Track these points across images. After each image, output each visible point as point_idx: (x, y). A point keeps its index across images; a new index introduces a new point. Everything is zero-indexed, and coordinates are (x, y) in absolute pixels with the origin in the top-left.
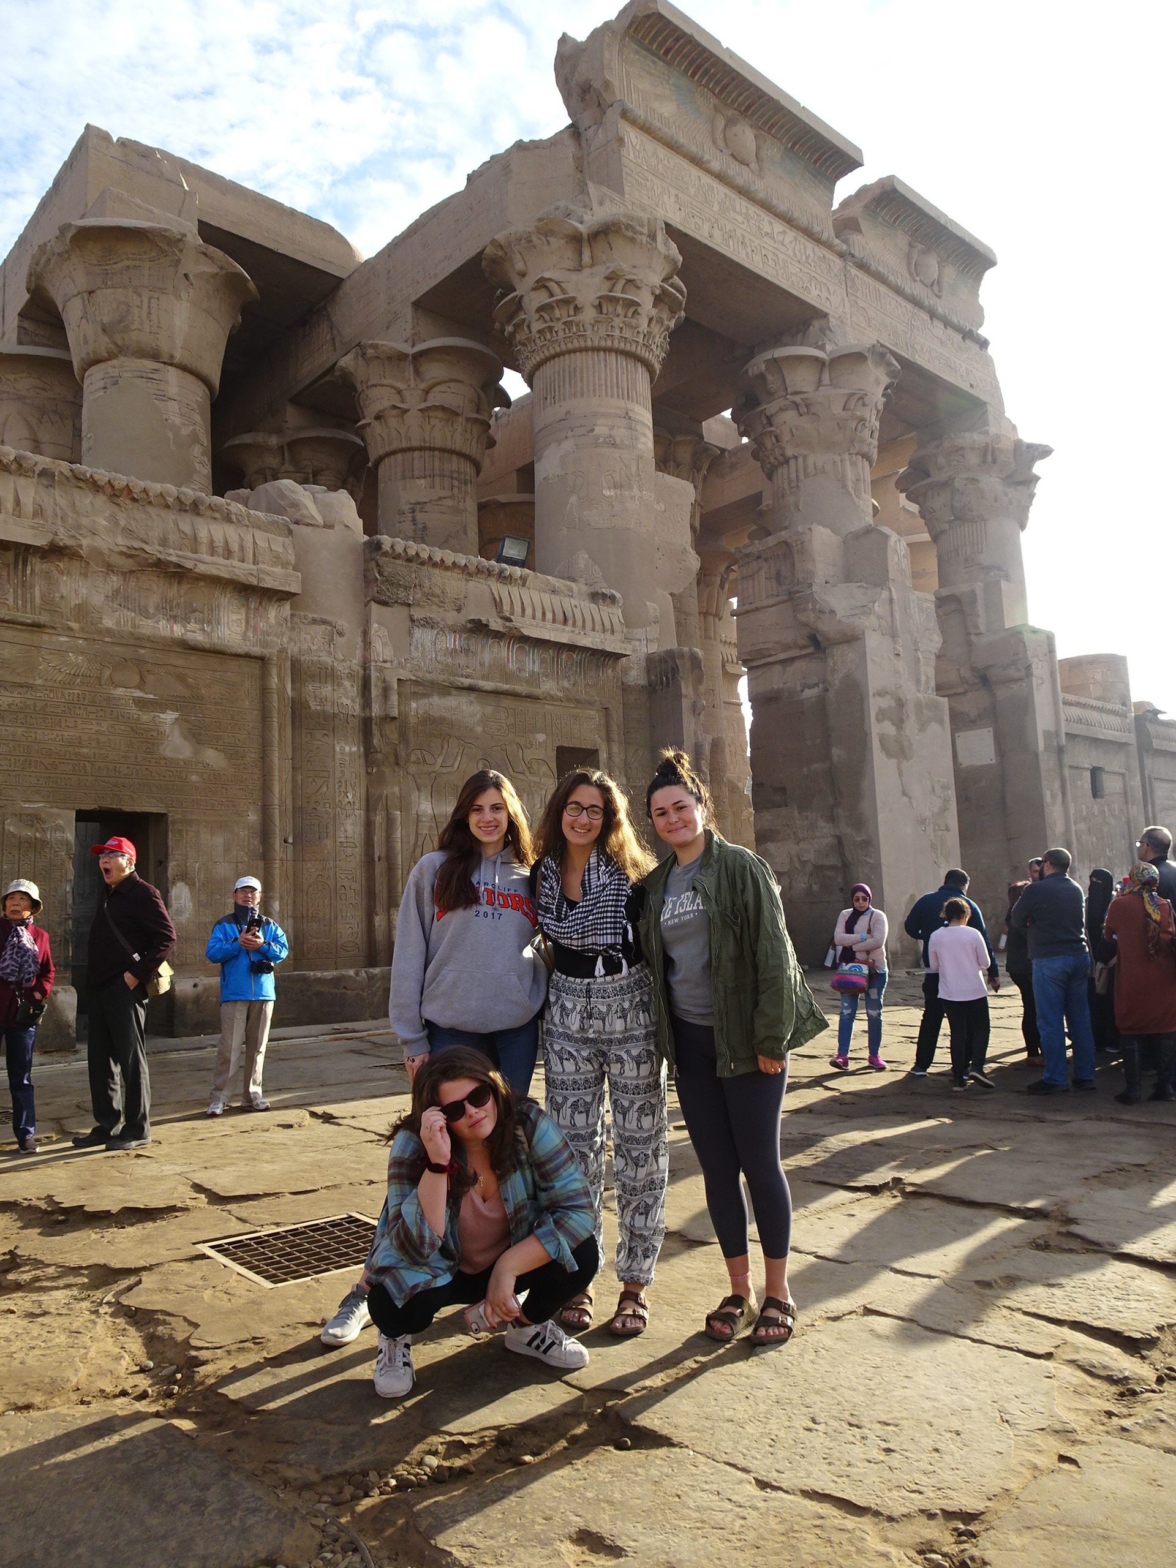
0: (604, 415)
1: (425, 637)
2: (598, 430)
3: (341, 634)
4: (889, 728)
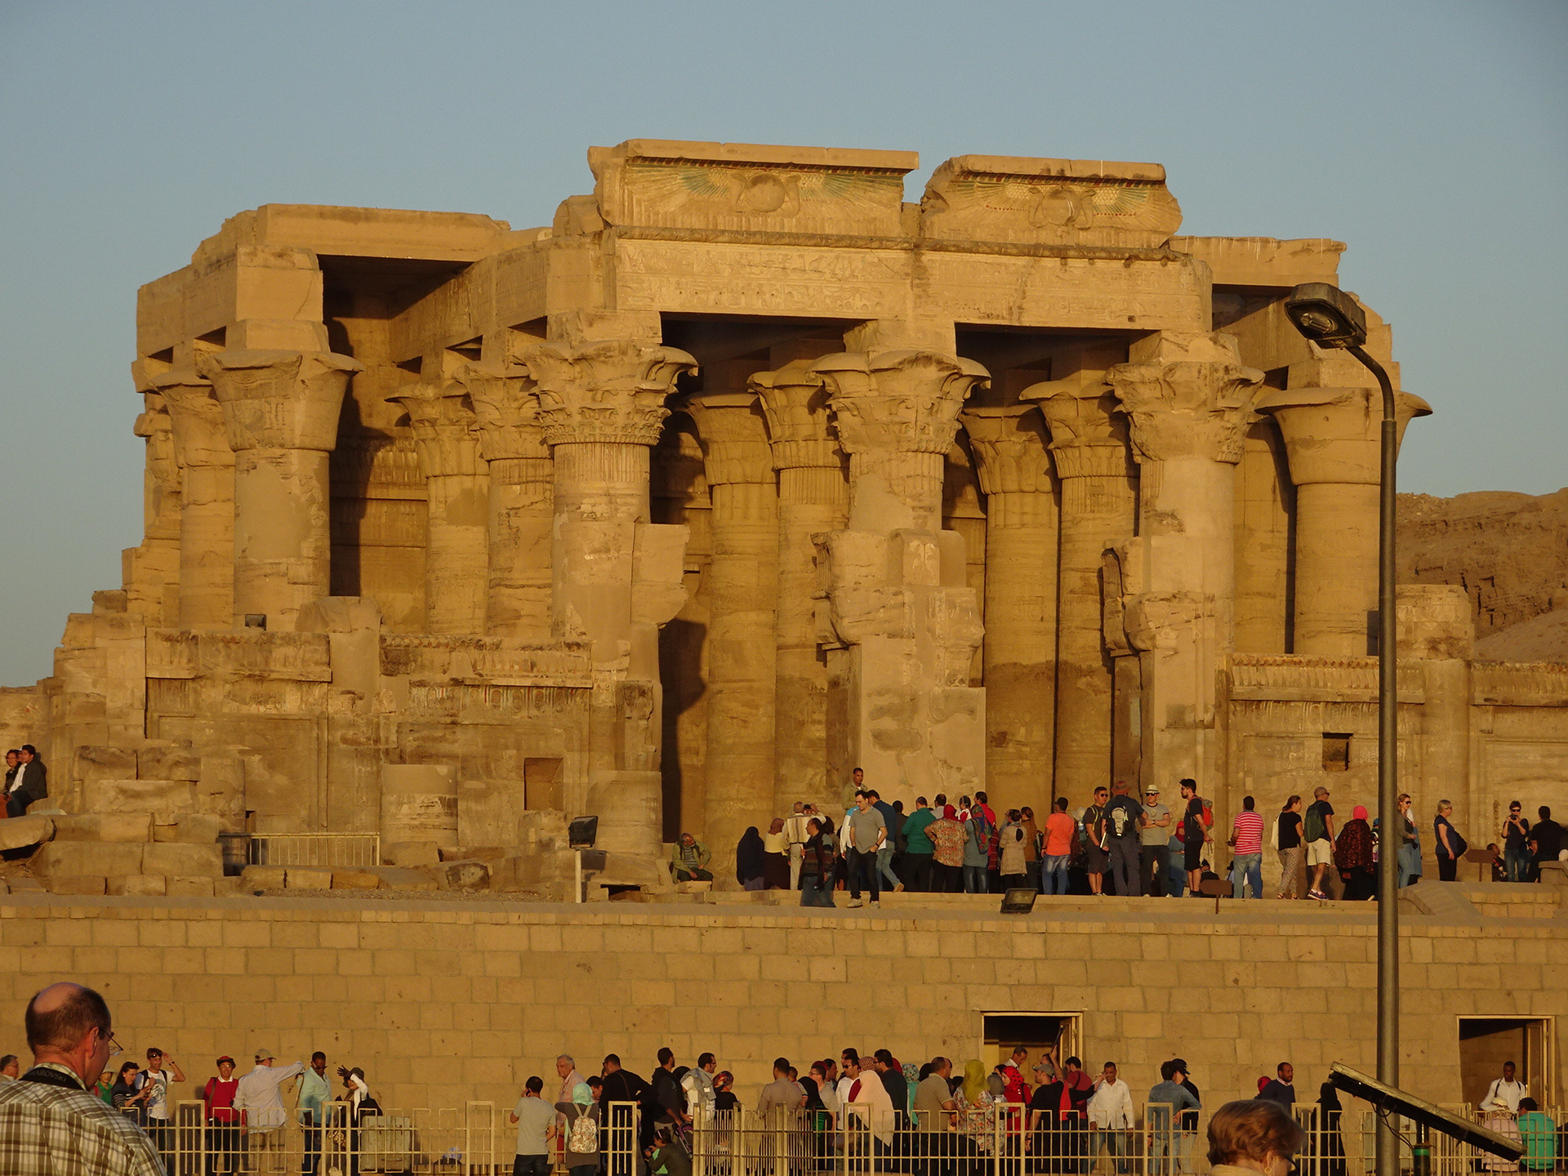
0: (590, 496)
1: (420, 693)
2: (584, 508)
3: (361, 699)
4: (888, 724)
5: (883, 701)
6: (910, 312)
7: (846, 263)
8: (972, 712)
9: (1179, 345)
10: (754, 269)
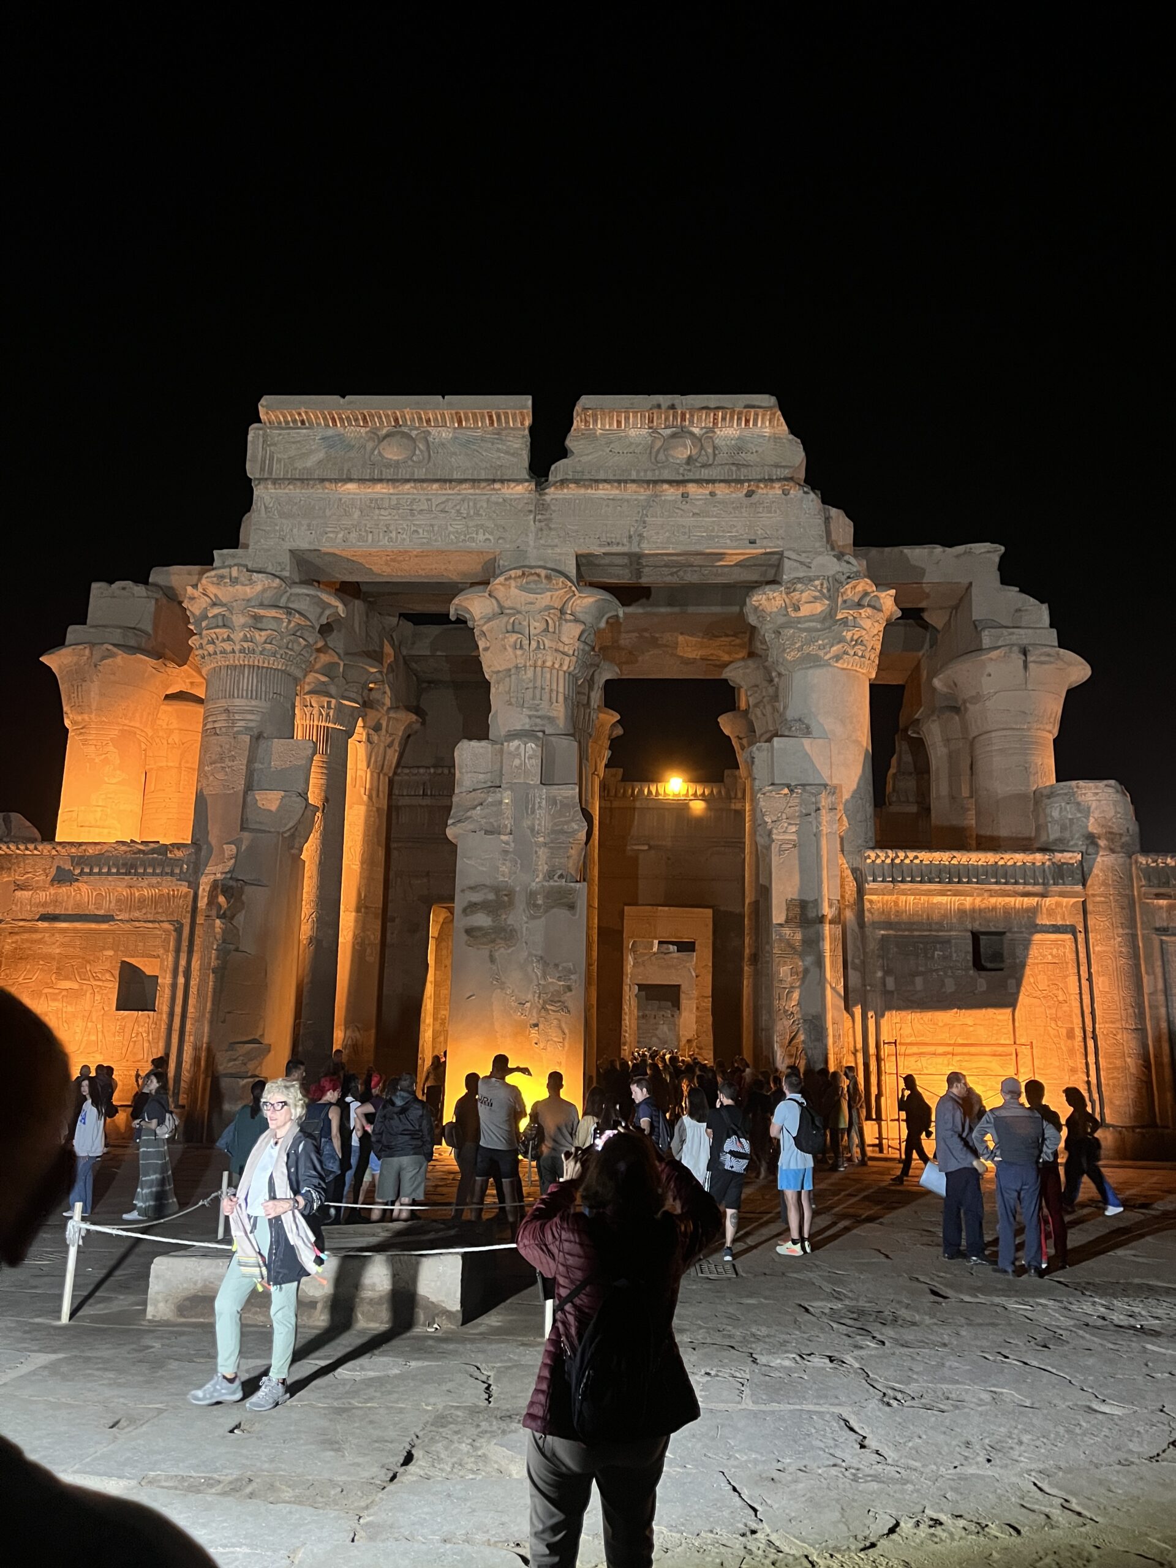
1: (23, 896)
4: (482, 920)
5: (476, 897)
6: (531, 543)
7: (471, 504)
8: (572, 907)
9: (801, 563)
10: (383, 512)
